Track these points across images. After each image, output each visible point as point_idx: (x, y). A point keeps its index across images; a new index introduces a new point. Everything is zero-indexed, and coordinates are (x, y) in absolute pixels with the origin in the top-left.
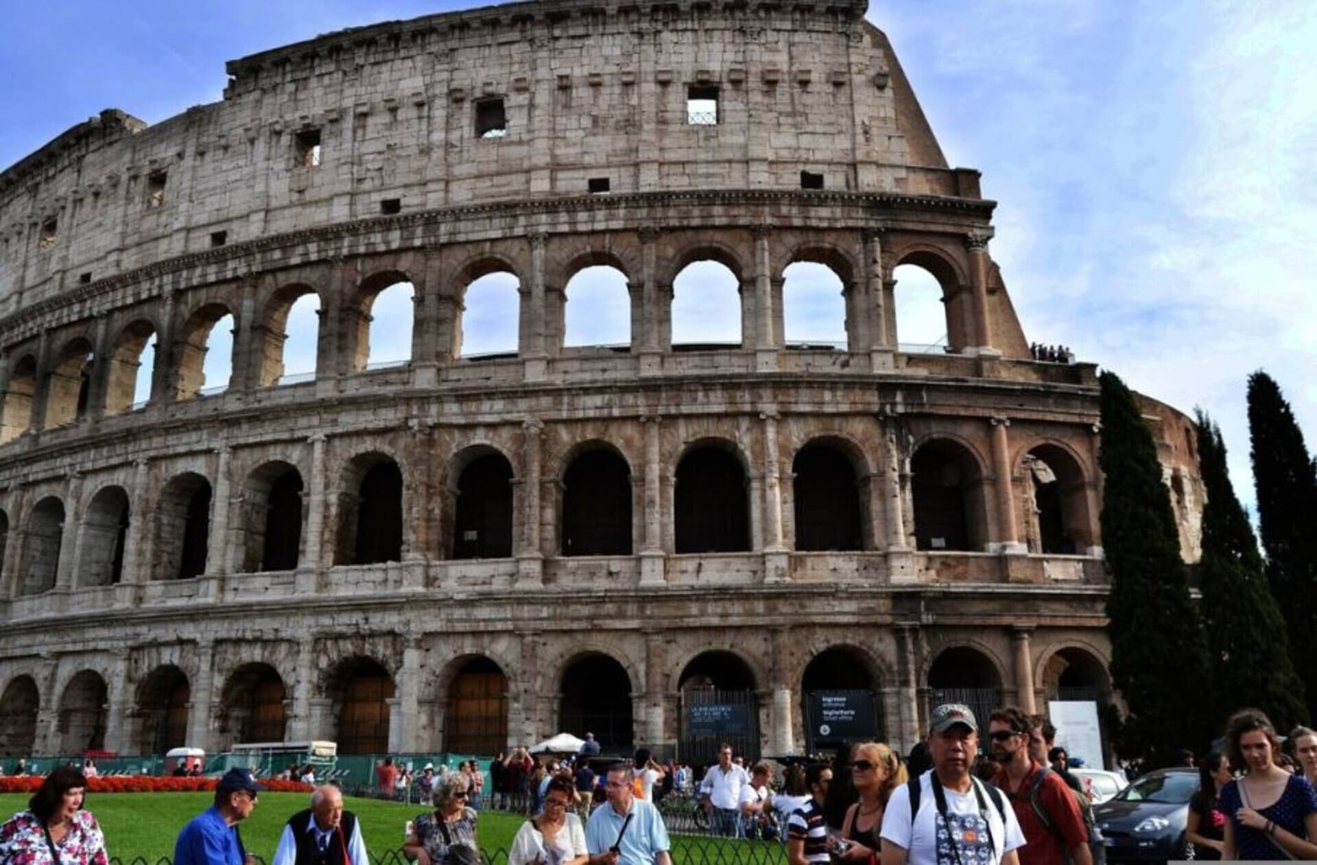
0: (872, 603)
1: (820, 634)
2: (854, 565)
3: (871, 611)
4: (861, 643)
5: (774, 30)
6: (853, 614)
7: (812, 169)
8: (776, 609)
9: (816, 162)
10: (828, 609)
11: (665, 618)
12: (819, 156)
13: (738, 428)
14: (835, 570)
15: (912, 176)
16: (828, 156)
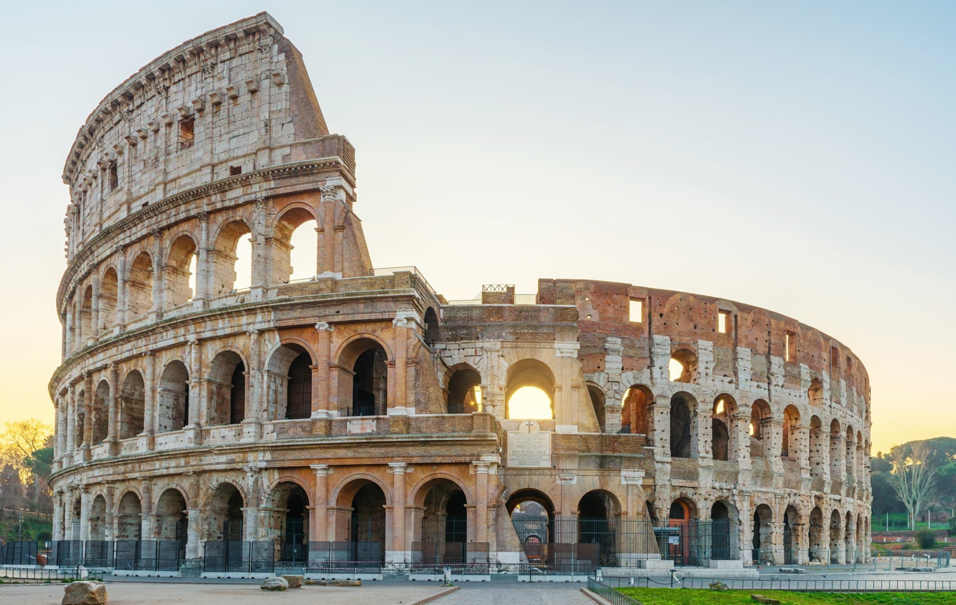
0: (233, 456)
1: (215, 476)
2: (233, 433)
3: (232, 461)
4: (233, 481)
5: (221, 62)
6: (226, 463)
7: (235, 164)
8: (189, 463)
9: (237, 158)
10: (213, 462)
11: (147, 471)
12: (239, 153)
13: (184, 352)
14: (224, 437)
15: (294, 150)
16: (244, 151)
